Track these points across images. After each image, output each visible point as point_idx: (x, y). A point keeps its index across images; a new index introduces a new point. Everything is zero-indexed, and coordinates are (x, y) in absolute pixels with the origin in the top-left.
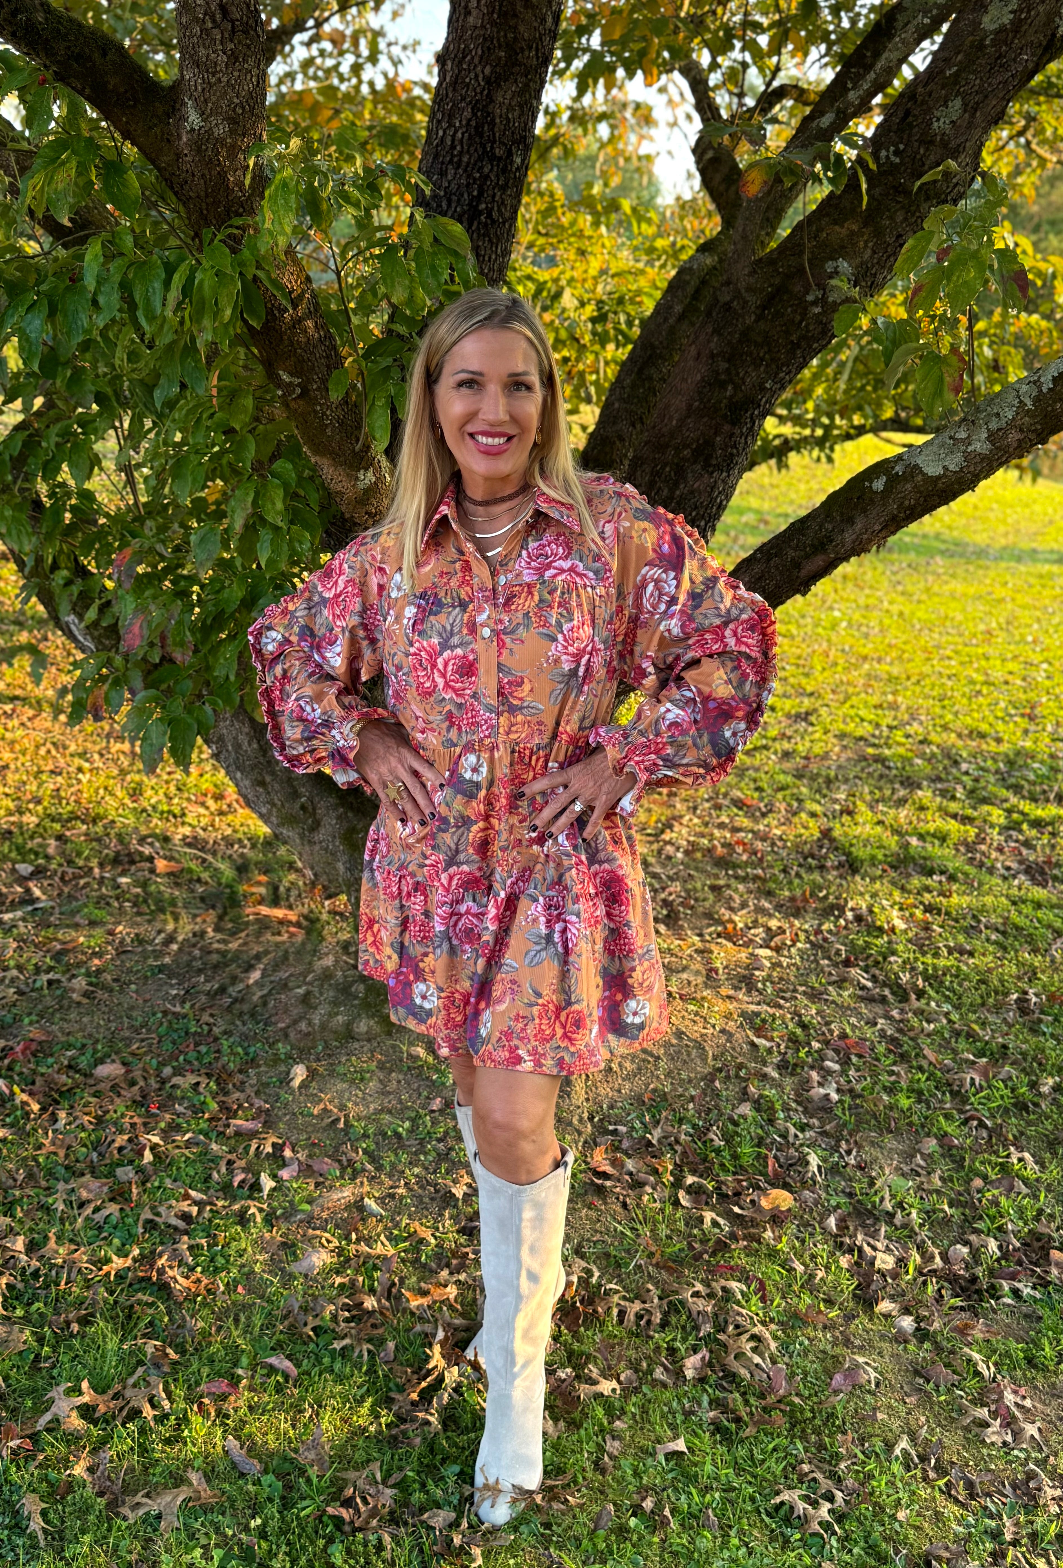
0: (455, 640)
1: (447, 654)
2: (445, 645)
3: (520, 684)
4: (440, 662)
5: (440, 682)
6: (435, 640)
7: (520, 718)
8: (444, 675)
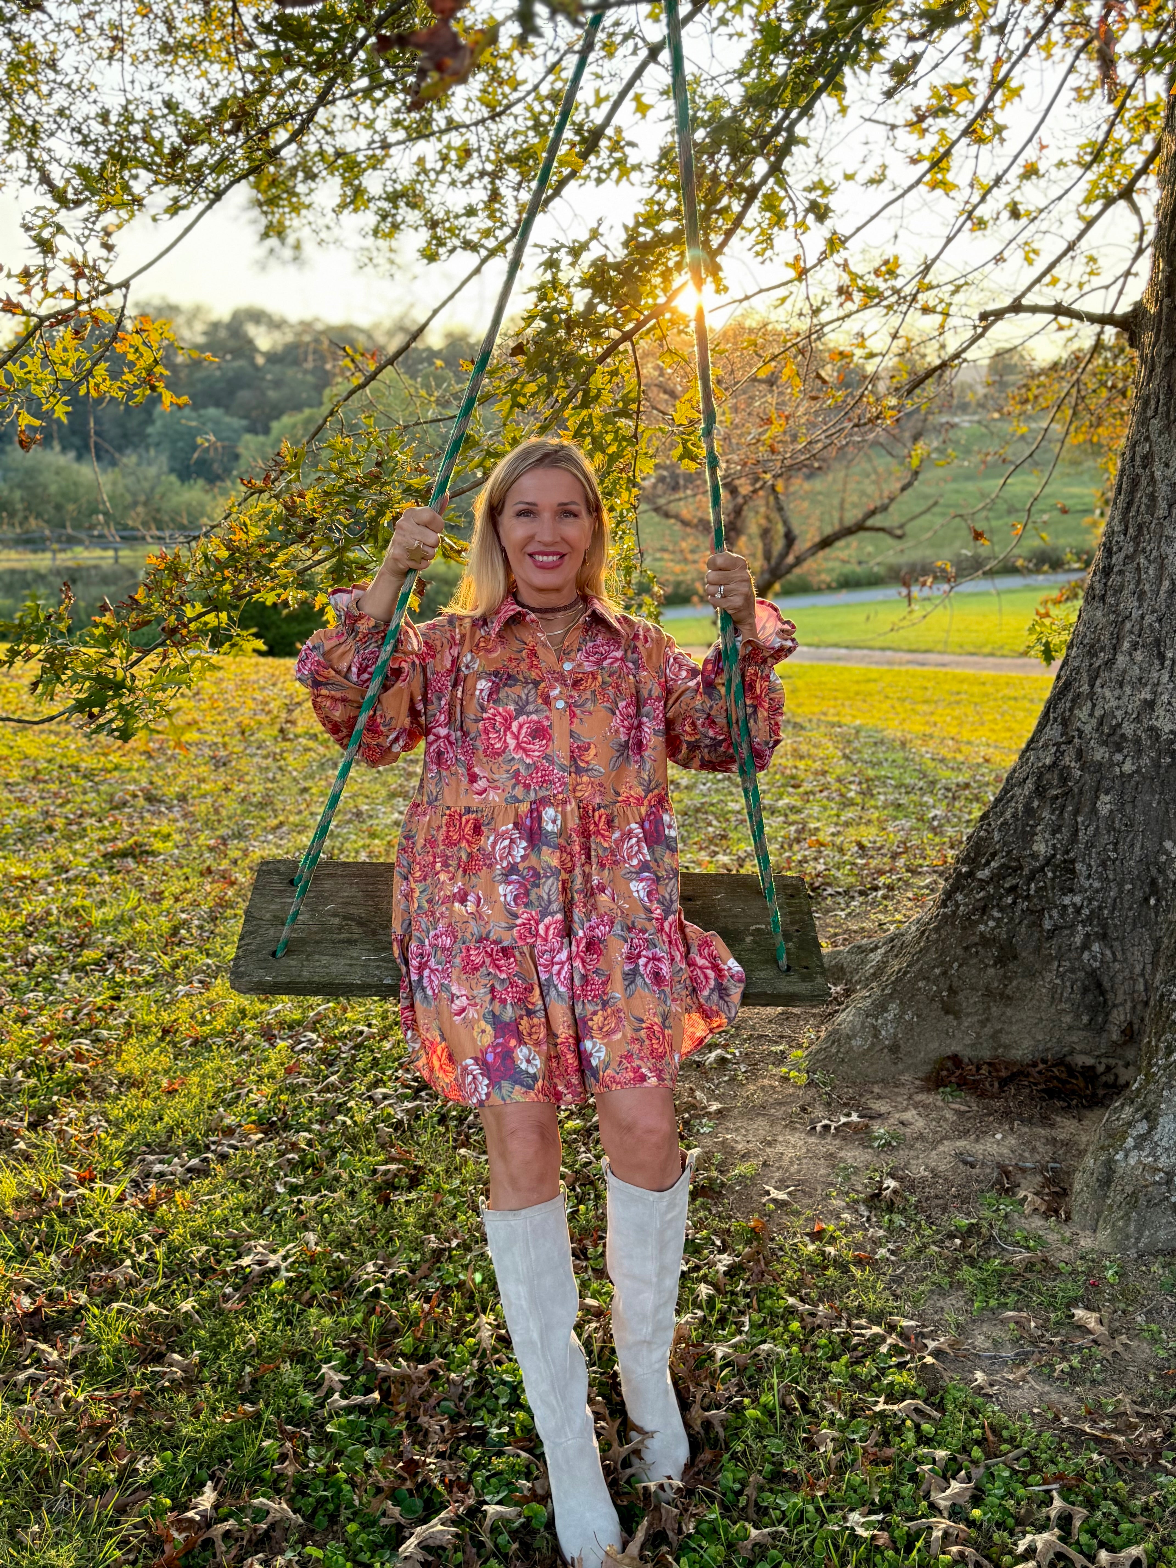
0: (531, 708)
1: (522, 719)
2: (520, 711)
3: (587, 749)
4: (515, 726)
5: (512, 743)
6: (512, 707)
7: (585, 779)
8: (516, 737)
